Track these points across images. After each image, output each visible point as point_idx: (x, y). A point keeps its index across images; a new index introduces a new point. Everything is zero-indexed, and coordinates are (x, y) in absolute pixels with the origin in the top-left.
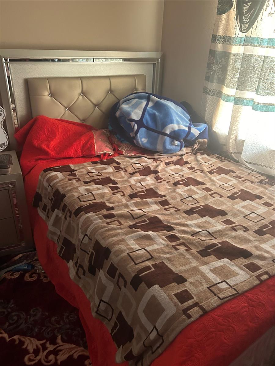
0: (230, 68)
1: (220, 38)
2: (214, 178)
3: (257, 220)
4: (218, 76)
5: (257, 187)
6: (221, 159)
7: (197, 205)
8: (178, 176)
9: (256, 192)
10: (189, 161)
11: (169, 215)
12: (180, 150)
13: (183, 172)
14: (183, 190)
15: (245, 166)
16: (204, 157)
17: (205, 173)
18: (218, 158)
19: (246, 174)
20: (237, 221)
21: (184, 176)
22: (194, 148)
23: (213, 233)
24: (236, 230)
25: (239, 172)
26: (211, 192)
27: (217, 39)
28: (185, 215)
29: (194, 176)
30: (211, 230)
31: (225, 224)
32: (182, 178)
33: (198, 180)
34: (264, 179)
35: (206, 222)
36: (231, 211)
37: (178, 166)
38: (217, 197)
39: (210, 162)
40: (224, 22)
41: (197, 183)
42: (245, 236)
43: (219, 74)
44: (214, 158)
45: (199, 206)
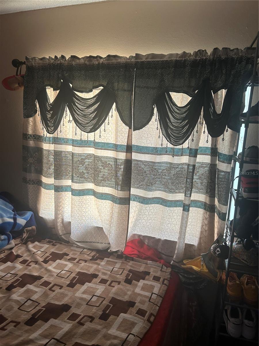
0: (45, 161)
1: (31, 136)
2: (50, 268)
3: (99, 304)
4: (35, 167)
5: (91, 265)
6: (52, 243)
7: (38, 308)
8: (11, 277)
9: (91, 271)
10: (20, 253)
11: (7, 335)
12: (8, 243)
13: (16, 269)
14: (20, 294)
15: (76, 246)
16: (36, 245)
17: (40, 264)
18: (49, 242)
19: (79, 253)
20: (82, 312)
21: (18, 274)
22: (23, 238)
23: (61, 338)
24: (82, 324)
25: (72, 253)
26: (51, 285)
27: (28, 137)
28: (27, 327)
29: (28, 271)
30: (59, 335)
31: (71, 320)
32: (16, 278)
33: (34, 276)
34: (95, 255)
35: (52, 326)
36: (74, 302)
37: (9, 264)
38: (57, 290)
39: (42, 249)
40: (31, 123)
41: (33, 279)
42: (93, 328)
43: (36, 166)
44: (46, 244)
45: (40, 308)
